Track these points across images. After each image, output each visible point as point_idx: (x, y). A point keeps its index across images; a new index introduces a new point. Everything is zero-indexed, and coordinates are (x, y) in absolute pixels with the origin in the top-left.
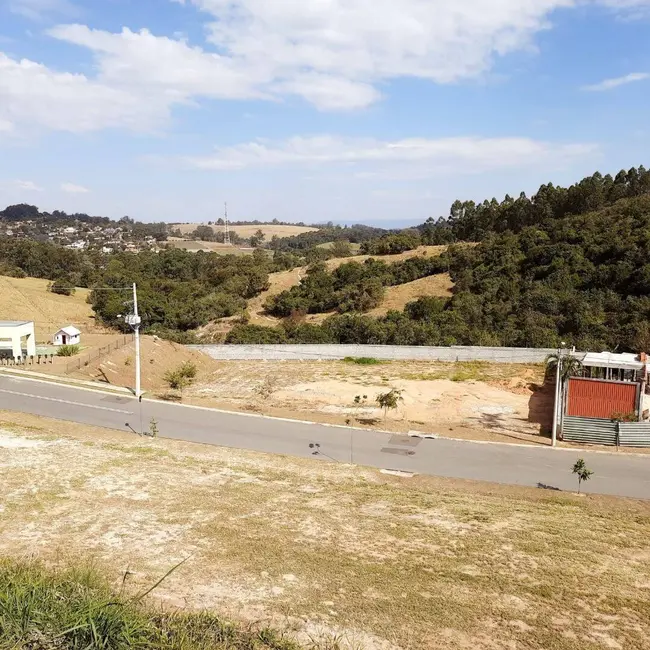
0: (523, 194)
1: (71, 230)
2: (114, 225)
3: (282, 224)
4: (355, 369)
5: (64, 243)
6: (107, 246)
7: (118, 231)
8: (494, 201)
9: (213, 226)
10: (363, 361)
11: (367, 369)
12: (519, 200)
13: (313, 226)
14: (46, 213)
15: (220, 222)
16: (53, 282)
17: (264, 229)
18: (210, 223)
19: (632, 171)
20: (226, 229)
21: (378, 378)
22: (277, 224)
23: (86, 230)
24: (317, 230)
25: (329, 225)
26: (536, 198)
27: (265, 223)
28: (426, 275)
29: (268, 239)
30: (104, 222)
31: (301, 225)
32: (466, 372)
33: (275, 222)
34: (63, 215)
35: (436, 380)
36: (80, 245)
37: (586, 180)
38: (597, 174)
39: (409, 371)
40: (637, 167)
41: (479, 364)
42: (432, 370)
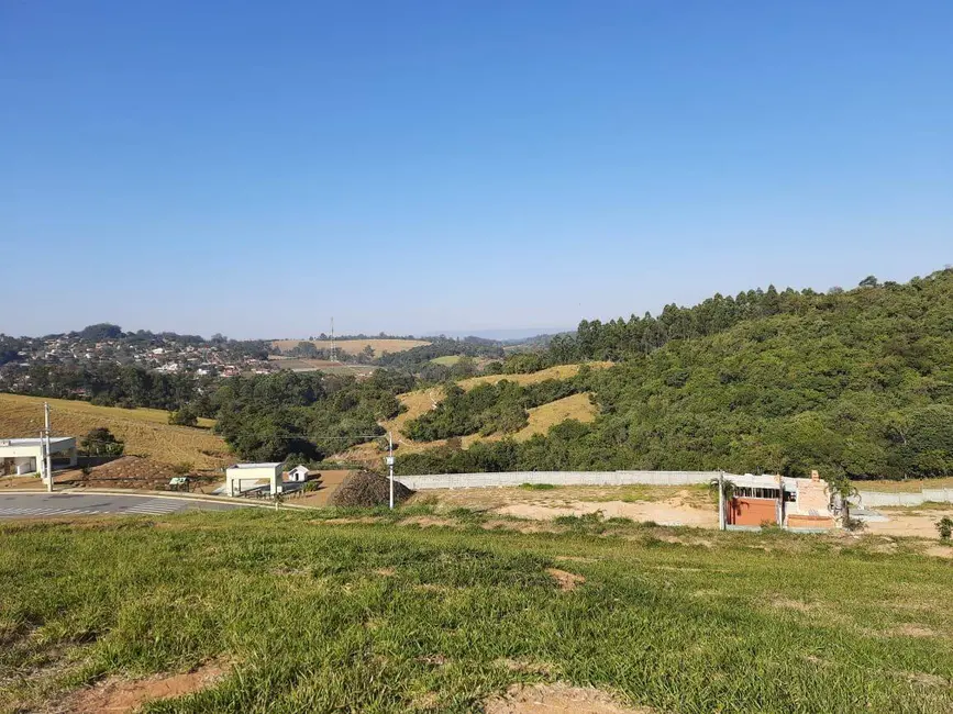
0: (648, 313)
1: (159, 351)
2: (207, 344)
3: (391, 338)
4: (537, 494)
5: (154, 365)
6: (204, 368)
7: (213, 350)
8: (621, 320)
9: (314, 342)
10: (541, 487)
11: (546, 494)
12: (644, 320)
13: (422, 339)
14: (131, 334)
15: (323, 337)
16: (174, 413)
17: (374, 344)
18: (311, 339)
19: (751, 293)
20: (332, 345)
21: (560, 502)
22: (386, 338)
23: (178, 351)
24: (429, 344)
25: (442, 338)
26: (662, 318)
27: (372, 338)
28: (563, 396)
29: (378, 354)
30: (196, 341)
31: (411, 338)
32: (634, 494)
33: (382, 336)
34: (149, 334)
35: (611, 503)
36: (173, 367)
37: (708, 301)
38: (718, 296)
39: (584, 495)
40: (755, 289)
41: (644, 487)
42: (603, 494)
